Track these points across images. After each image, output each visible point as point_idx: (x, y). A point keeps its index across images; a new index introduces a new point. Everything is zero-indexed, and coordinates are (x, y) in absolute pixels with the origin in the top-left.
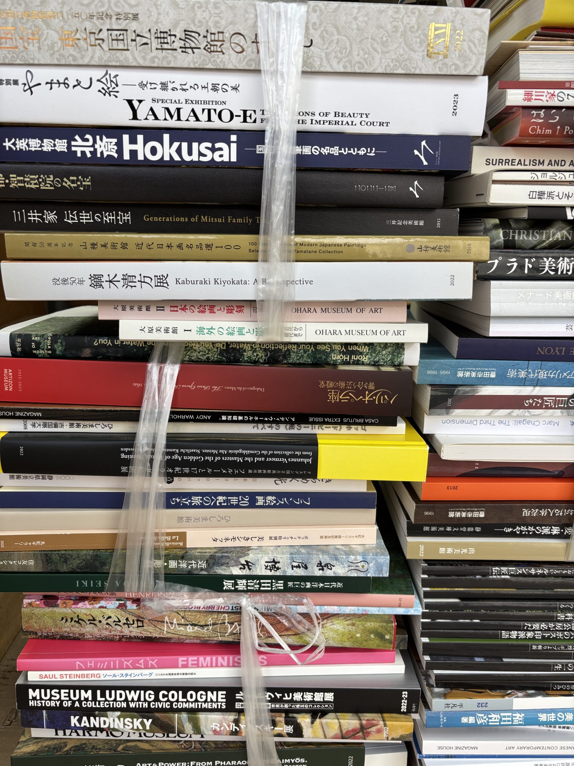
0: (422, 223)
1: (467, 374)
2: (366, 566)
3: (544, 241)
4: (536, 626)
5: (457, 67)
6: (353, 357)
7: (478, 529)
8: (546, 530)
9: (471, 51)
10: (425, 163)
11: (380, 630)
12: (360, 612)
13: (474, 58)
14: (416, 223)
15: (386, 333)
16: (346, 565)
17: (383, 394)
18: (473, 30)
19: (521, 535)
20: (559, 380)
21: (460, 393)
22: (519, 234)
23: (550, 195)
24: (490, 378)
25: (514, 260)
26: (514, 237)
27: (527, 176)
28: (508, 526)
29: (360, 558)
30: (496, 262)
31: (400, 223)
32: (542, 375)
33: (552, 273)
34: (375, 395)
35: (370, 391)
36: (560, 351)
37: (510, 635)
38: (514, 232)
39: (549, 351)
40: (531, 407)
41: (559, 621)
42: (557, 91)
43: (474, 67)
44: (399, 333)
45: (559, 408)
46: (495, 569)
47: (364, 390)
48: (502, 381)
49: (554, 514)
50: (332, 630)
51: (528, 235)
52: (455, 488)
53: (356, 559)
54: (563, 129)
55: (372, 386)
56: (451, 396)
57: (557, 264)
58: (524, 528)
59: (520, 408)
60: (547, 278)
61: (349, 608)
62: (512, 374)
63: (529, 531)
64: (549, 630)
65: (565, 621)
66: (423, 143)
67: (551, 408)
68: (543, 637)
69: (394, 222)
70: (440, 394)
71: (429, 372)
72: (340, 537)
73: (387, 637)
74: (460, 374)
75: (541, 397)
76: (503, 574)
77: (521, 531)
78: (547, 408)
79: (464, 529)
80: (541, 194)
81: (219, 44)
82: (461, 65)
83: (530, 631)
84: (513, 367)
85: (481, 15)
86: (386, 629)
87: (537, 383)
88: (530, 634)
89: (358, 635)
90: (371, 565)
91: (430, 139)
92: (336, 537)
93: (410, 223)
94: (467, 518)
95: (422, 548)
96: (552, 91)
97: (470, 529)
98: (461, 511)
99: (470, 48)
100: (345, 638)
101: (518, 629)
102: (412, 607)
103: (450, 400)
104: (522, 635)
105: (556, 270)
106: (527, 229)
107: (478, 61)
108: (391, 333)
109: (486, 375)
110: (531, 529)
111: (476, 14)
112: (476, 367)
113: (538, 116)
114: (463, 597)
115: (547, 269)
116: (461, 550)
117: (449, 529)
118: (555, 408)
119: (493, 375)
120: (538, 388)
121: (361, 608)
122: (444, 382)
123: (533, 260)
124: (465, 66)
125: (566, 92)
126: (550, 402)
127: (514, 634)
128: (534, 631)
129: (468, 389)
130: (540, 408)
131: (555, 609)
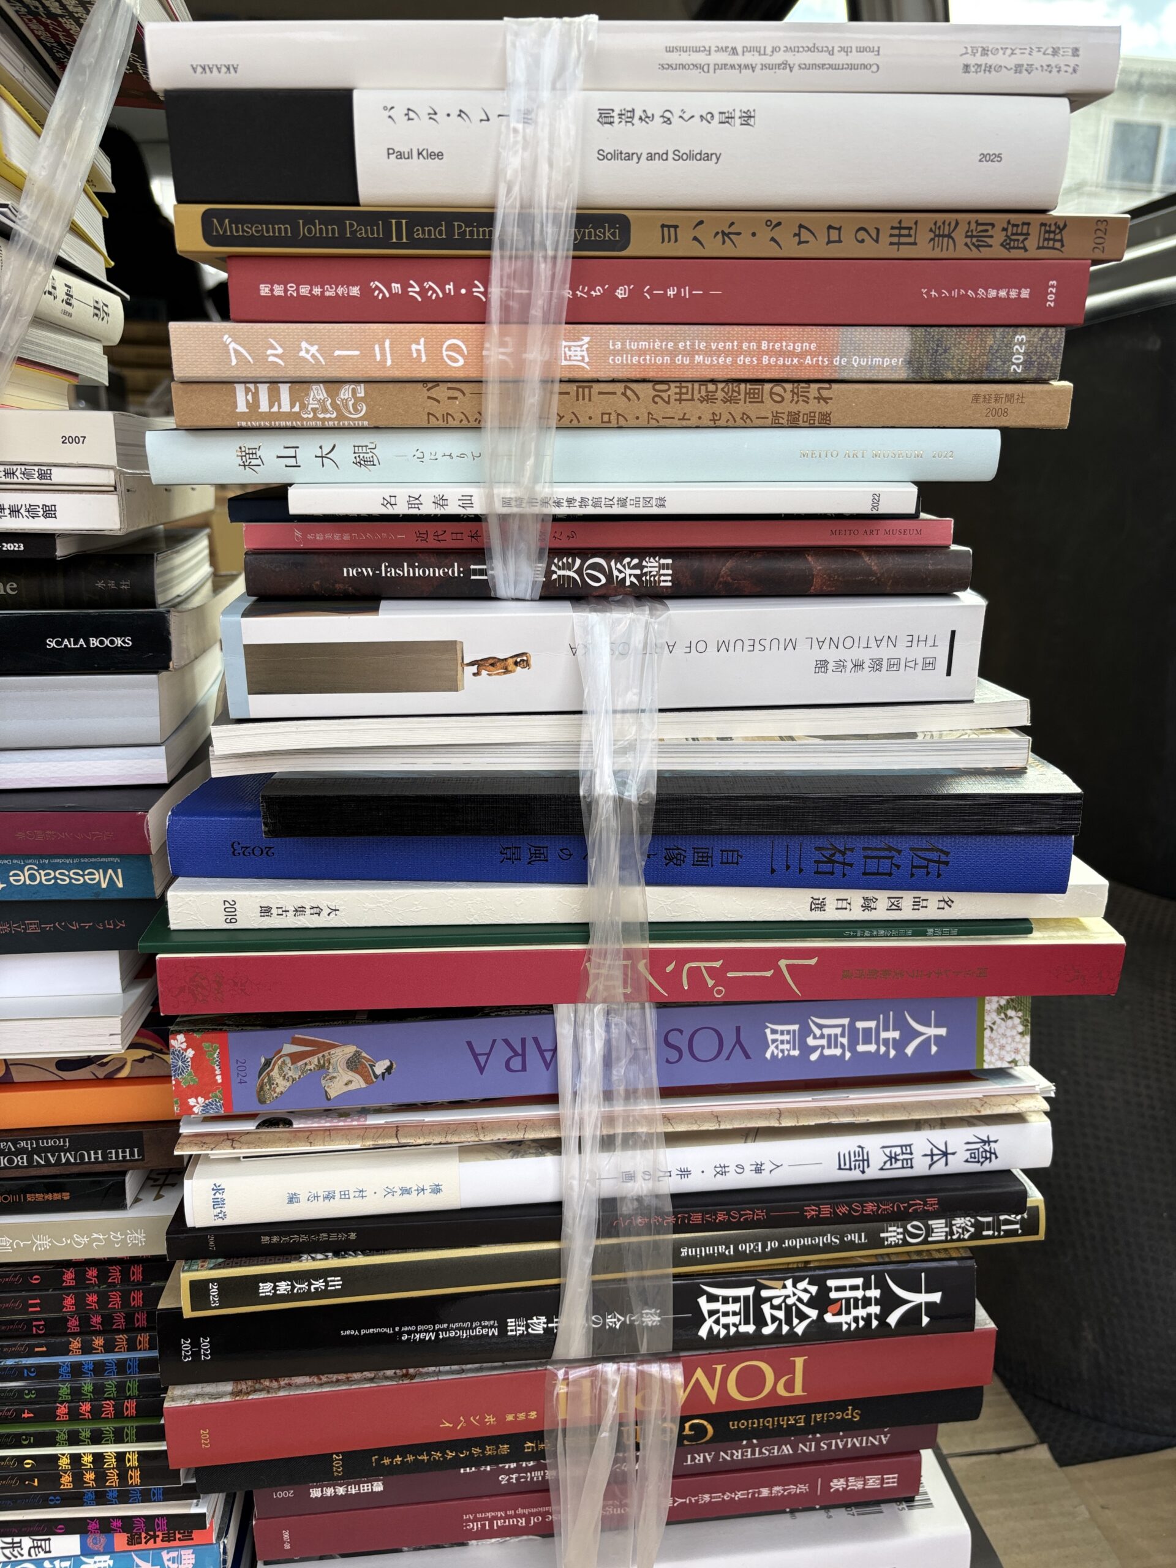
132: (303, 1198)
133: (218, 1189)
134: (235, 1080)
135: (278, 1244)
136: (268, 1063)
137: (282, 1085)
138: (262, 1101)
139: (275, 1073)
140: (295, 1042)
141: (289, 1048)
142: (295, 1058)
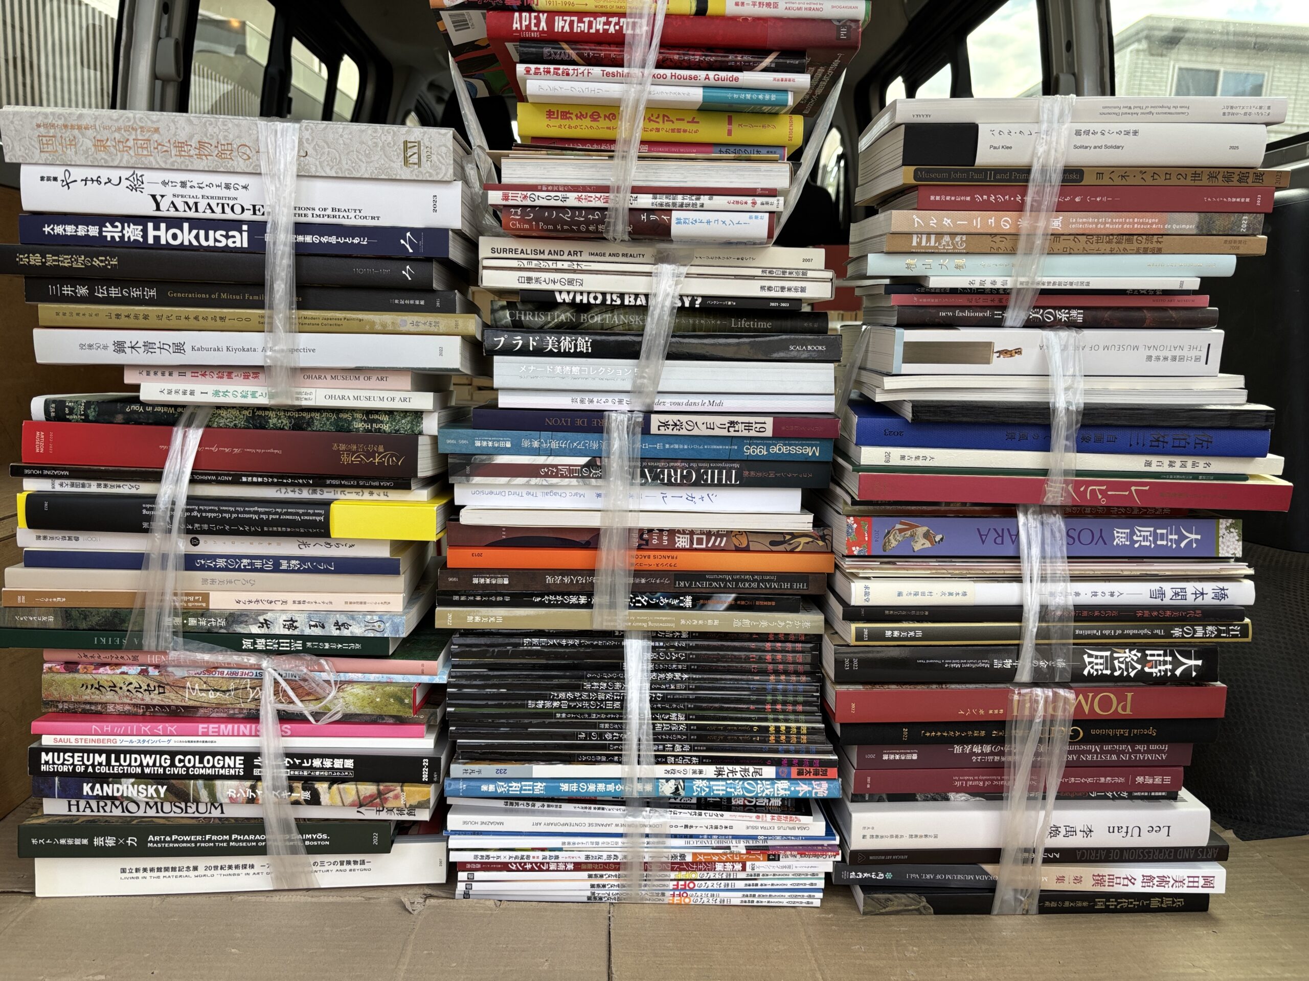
0: (422, 303)
1: (485, 444)
2: (382, 626)
3: (550, 322)
4: (562, 695)
5: (431, 175)
6: (374, 425)
7: (507, 599)
8: (574, 600)
9: (440, 162)
10: (411, 251)
11: (399, 694)
12: (385, 680)
13: (443, 167)
14: (417, 302)
15: (393, 399)
16: (363, 625)
17: (391, 456)
18: (440, 146)
19: (549, 605)
20: (571, 450)
21: (477, 461)
22: (525, 315)
23: (537, 280)
24: (506, 448)
25: (519, 338)
26: (520, 317)
27: (514, 263)
28: (537, 595)
29: (376, 618)
30: (503, 339)
31: (402, 302)
32: (554, 445)
33: (556, 351)
34: (384, 457)
35: (380, 453)
36: (566, 422)
37: (536, 704)
38: (520, 313)
39: (556, 422)
40: (546, 476)
41: (586, 691)
42: (529, 193)
43: (445, 174)
44: (405, 400)
45: (574, 477)
46: (526, 641)
47: (374, 452)
48: (517, 450)
49: (577, 581)
50: (352, 694)
51: (533, 316)
52: (480, 555)
53: (372, 619)
54: (537, 224)
55: (381, 449)
56: (469, 464)
57: (560, 343)
58: (552, 598)
59: (536, 477)
60: (551, 354)
61: (374, 675)
62: (526, 444)
63: (557, 601)
64: (574, 700)
65: (591, 690)
66: (408, 234)
67: (566, 477)
68: (569, 707)
69: (397, 301)
70: (458, 461)
71: (448, 441)
72: (365, 603)
73: (407, 701)
74: (478, 444)
75: (556, 466)
76: (534, 645)
77: (550, 601)
78: (562, 476)
79: (493, 599)
80: (529, 280)
81: (228, 153)
82: (434, 173)
83: (556, 700)
84: (526, 438)
85: (445, 135)
86: (405, 693)
87: (551, 453)
88: (556, 704)
89: (378, 700)
90: (387, 625)
91: (413, 230)
92: (361, 603)
93: (412, 302)
94: (491, 584)
95: (450, 616)
96: (525, 193)
97: (499, 599)
98: (485, 577)
99: (439, 160)
100: (365, 703)
101: (544, 698)
102: (436, 675)
103: (468, 468)
104: (548, 704)
105: (559, 348)
106: (533, 311)
107: (447, 170)
108: (397, 399)
109: (502, 444)
110: (559, 598)
111: (440, 134)
112: (491, 436)
113: (516, 213)
114: (491, 667)
115: (550, 347)
117: (478, 598)
118: (570, 477)
119: (508, 445)
120: (551, 458)
121: (385, 676)
122: (464, 451)
123: (537, 338)
124: (437, 174)
125: (537, 193)
126: (564, 471)
127: (540, 704)
128: (560, 700)
129: (484, 457)
130: (556, 476)
131: (582, 678)
132: (904, 594)
133: (866, 587)
134: (873, 539)
135: (892, 615)
136: (889, 532)
137: (894, 543)
138: (885, 551)
139: (891, 538)
140: (901, 523)
141: (898, 526)
142: (901, 531)
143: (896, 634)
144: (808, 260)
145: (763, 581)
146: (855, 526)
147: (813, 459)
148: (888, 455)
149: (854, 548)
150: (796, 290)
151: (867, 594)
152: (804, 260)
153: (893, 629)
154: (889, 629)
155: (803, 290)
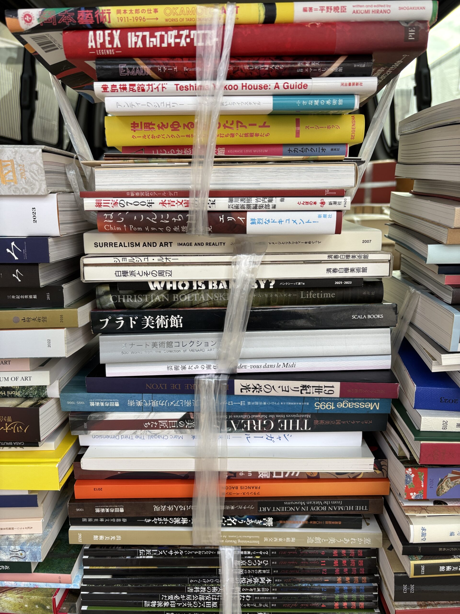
0: (35, 297)
1: (98, 404)
2: (24, 554)
3: (147, 303)
4: (171, 597)
5: (27, 191)
7: (124, 520)
8: (177, 521)
9: (33, 178)
10: (16, 258)
11: (42, 602)
12: (32, 586)
13: (37, 183)
14: (31, 297)
15: (16, 379)
16: (9, 554)
18: (31, 164)
19: (158, 525)
20: (168, 407)
21: (92, 419)
22: (126, 298)
23: (132, 273)
24: (115, 407)
25: (121, 318)
26: (121, 300)
27: (111, 260)
28: (148, 518)
29: (18, 548)
30: (107, 320)
31: (18, 297)
32: (155, 404)
33: (152, 327)
34: (13, 426)
35: (9, 423)
36: (164, 386)
37: (150, 604)
38: (121, 297)
39: (155, 386)
40: (149, 428)
41: (189, 593)
42: (119, 199)
43: (39, 190)
44: (26, 379)
45: (172, 428)
46: (141, 551)
47: (4, 422)
48: (124, 408)
49: (179, 509)
50: (6, 601)
51: (133, 298)
52: (100, 489)
53: (15, 549)
54: (128, 227)
55: (9, 419)
56: (86, 421)
57: (156, 321)
58: (160, 519)
59: (141, 429)
60: (149, 331)
61: (23, 583)
62: (131, 403)
63: (164, 522)
64: (180, 601)
65: (194, 593)
66: (13, 244)
67: (166, 428)
68: (177, 606)
69: (13, 297)
70: (77, 419)
71: (69, 403)
72: (13, 529)
73: (48, 607)
74: (92, 404)
75: (157, 421)
76: (148, 555)
77: (158, 522)
78: (162, 428)
79: (114, 520)
80: (125, 273)
82: (29, 188)
83: (166, 601)
84: (131, 399)
85: (35, 153)
86: (46, 602)
87: (152, 410)
88: (166, 604)
89: (26, 606)
90: (27, 553)
91: (19, 241)
92: (10, 529)
93: (26, 297)
94: (110, 513)
95: (80, 536)
96: (115, 199)
97: (119, 520)
98: (105, 508)
99: (32, 176)
100: (17, 608)
101: (157, 598)
102: (71, 583)
103: (85, 424)
104: (160, 604)
105: (155, 325)
106: (132, 295)
107: (41, 185)
108: (20, 379)
109: (112, 404)
110: (166, 520)
111: (30, 152)
112: (102, 399)
113: (109, 218)
114: (115, 574)
115: (148, 324)
116: (110, 538)
117: (102, 520)
118: (169, 429)
119: (117, 405)
120: (153, 414)
121: (32, 583)
122: (81, 410)
123: (136, 318)
124: (32, 189)
125: (126, 200)
126: (164, 424)
127: (154, 603)
128: (169, 601)
129: (97, 415)
130: (158, 428)
131: (186, 583)
132: (456, 534)
133: (423, 529)
134: (428, 486)
135: (445, 551)
136: (442, 480)
137: (446, 489)
138: (438, 495)
139: (444, 485)
140: (453, 473)
141: (450, 475)
142: (452, 479)
143: (449, 568)
144: (367, 241)
145: (331, 505)
146: (413, 476)
147: (374, 412)
148: (445, 424)
149: (411, 494)
150: (358, 270)
151: (423, 535)
152: (364, 242)
153: (446, 565)
154: (442, 564)
155: (364, 270)
